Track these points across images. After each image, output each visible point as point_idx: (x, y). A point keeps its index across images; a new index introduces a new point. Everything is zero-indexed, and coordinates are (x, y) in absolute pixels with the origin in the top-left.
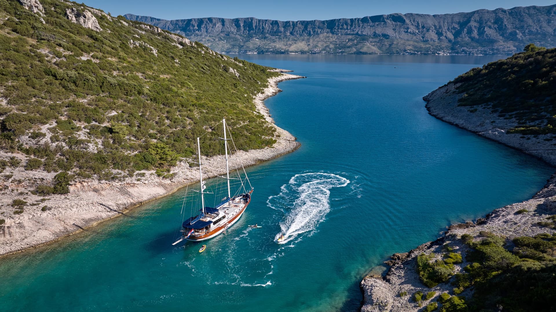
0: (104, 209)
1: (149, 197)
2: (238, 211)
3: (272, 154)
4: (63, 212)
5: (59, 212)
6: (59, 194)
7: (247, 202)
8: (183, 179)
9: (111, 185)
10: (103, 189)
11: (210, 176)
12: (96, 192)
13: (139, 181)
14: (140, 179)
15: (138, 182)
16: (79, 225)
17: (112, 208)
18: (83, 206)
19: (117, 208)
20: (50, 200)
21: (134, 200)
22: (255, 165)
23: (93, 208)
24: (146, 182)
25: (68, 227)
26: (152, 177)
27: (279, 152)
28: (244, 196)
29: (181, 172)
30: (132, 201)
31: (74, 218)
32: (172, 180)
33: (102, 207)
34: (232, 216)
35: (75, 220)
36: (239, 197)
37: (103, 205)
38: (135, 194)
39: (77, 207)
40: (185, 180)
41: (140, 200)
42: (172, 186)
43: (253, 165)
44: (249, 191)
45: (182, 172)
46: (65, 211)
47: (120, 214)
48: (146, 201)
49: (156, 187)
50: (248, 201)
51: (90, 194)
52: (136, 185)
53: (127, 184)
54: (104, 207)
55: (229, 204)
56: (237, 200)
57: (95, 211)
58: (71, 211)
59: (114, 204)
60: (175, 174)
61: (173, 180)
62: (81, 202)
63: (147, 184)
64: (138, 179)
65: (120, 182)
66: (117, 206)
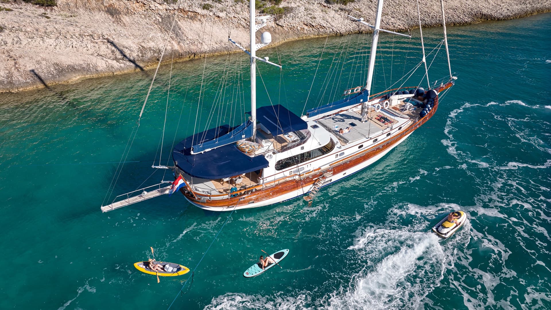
0: (110, 52)
1: (215, 46)
2: (383, 138)
3: (519, 7)
4: (24, 42)
5: (16, 39)
6: (36, 4)
7: (422, 115)
8: (302, 24)
9: (147, 7)
10: (128, 12)
11: (363, 28)
12: (112, 14)
13: (208, 9)
14: (211, 6)
15: (205, 12)
16: (42, 75)
17: (127, 52)
18: (72, 37)
19: (140, 55)
20: (10, 13)
21: (181, 47)
22: (470, 24)
23: (89, 47)
24: (221, 15)
25: (16, 73)
26: (238, 6)
27: (539, 6)
28: (419, 94)
29: (302, 9)
30: (176, 47)
31: (39, 58)
32: (277, 22)
33: (108, 48)
34: (356, 149)
35: (38, 62)
36: (404, 93)
37: (112, 43)
38: (191, 36)
39: (58, 38)
40: (306, 28)
41: (194, 48)
42: (275, 33)
43: (465, 24)
44: (439, 83)
45: (306, 9)
46: (30, 40)
47: (138, 70)
48: (205, 53)
49: (241, 28)
50: (427, 112)
51: (97, 17)
52: (199, 17)
53: (179, 9)
54: (113, 48)
55: (363, 108)
56: (396, 100)
57: (90, 52)
58: (41, 42)
59: (135, 47)
60: (288, 10)
61: (281, 22)
62: (71, 28)
63: (223, 18)
64: (205, 4)
65: (166, 3)
66: (141, 51)
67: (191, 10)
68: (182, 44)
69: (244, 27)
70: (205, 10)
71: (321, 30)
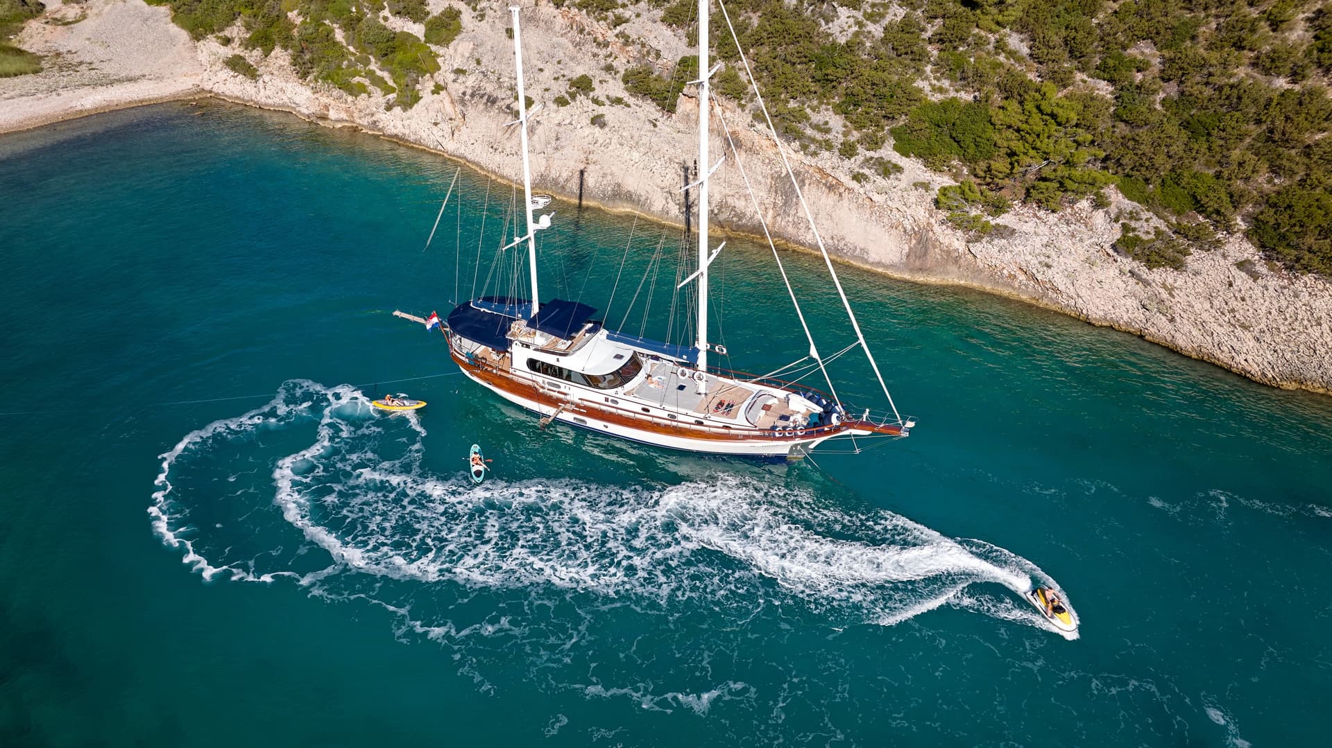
8: (1015, 266)
10: (752, 148)
11: (1151, 331)
13: (861, 182)
14: (868, 180)
15: (854, 184)
21: (774, 222)
24: (879, 199)
26: (914, 194)
30: (767, 220)
32: (971, 246)
34: (638, 408)
38: (805, 211)
42: (953, 261)
46: (618, 146)
52: (842, 190)
53: (818, 170)
58: (626, 153)
61: (978, 248)
63: (877, 204)
64: (858, 172)
65: (802, 153)
66: (722, 207)
67: (832, 174)
68: (779, 219)
69: (905, 231)
70: (855, 182)
71: (1050, 293)
